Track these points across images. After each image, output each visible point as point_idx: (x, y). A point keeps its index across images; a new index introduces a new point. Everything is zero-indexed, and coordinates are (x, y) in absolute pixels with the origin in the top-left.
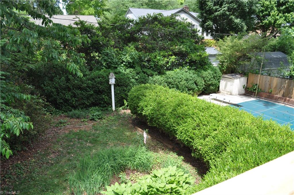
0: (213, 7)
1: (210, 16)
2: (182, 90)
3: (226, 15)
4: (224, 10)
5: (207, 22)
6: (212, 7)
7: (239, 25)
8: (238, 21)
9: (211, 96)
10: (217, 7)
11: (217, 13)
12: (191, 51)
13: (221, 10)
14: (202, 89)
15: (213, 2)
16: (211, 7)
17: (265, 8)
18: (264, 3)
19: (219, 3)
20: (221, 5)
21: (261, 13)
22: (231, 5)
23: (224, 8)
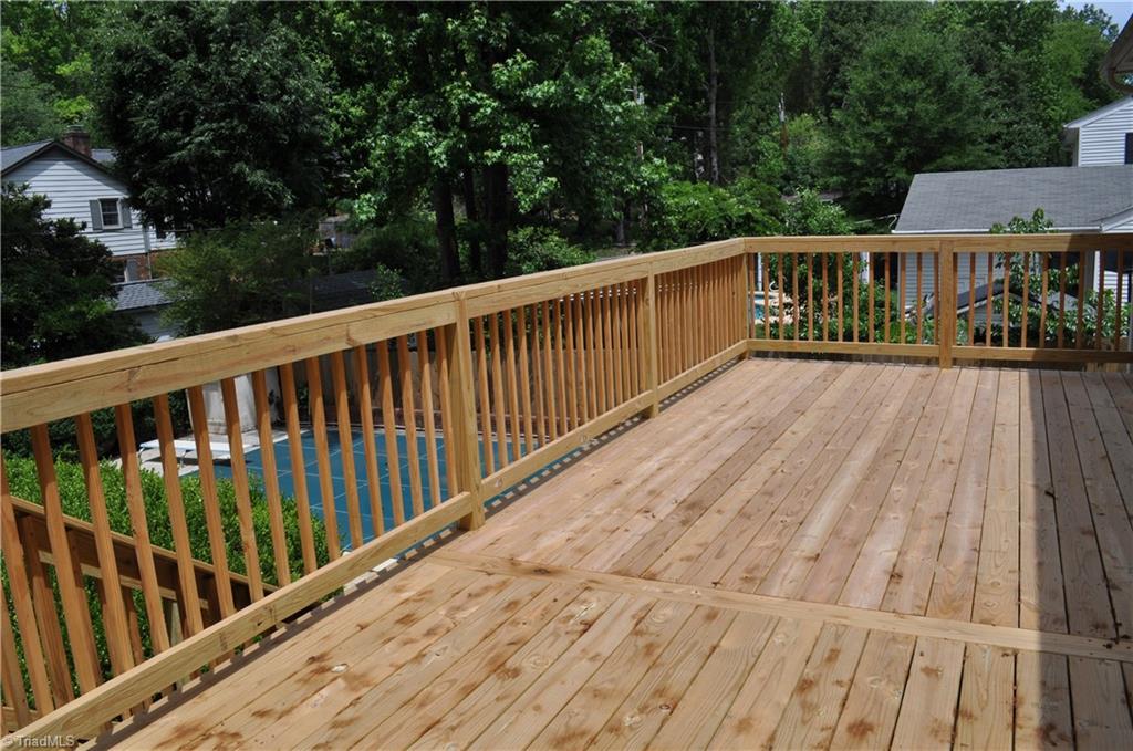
0: (160, 133)
1: (156, 168)
2: (24, 449)
3: (214, 159)
4: (201, 143)
5: (146, 189)
6: (155, 135)
7: (267, 190)
8: (258, 177)
9: (147, 449)
10: (176, 134)
11: (176, 155)
12: (47, 304)
13: (190, 143)
14: (109, 432)
15: (156, 116)
16: (148, 135)
17: (354, 128)
18: (349, 113)
19: (181, 119)
20: (188, 127)
21: (344, 147)
22: (223, 124)
23: (202, 134)
